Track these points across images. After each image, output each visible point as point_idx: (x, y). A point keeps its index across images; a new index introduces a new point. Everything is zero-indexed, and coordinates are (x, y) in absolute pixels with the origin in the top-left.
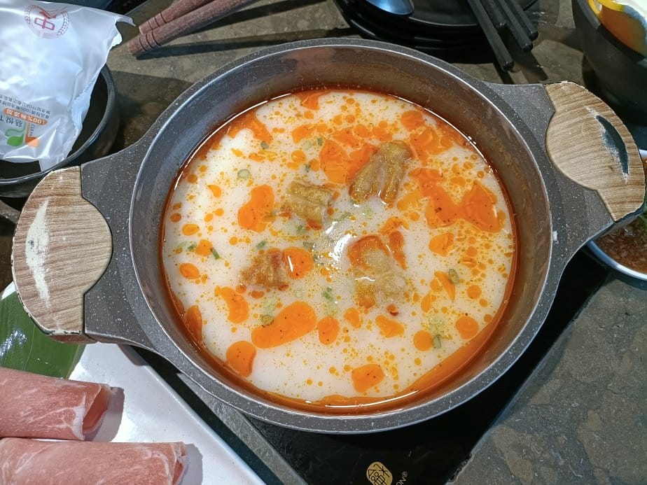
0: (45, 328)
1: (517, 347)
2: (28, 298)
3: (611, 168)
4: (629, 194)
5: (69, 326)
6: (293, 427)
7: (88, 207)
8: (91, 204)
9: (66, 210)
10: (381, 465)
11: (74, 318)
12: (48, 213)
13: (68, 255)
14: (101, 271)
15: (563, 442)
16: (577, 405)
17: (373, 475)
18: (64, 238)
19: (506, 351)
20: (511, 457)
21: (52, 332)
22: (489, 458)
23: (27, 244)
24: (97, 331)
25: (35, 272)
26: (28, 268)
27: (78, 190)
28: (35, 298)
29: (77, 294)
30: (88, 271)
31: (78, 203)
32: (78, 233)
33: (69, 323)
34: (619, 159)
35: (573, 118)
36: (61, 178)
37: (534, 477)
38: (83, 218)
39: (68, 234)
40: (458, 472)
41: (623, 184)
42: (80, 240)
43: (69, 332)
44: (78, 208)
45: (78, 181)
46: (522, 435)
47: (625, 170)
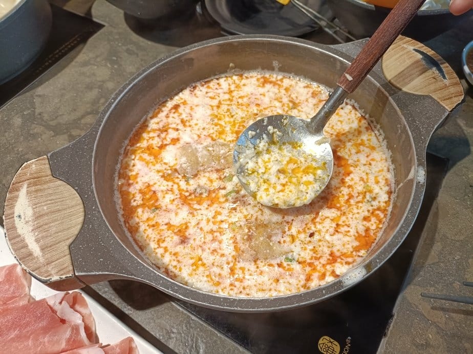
0: (43, 278)
1: (412, 210)
2: (24, 258)
3: (435, 78)
4: (452, 92)
5: (62, 272)
6: (262, 309)
7: (60, 182)
8: (61, 180)
9: (42, 188)
10: (328, 338)
11: (65, 266)
12: (28, 192)
13: (51, 219)
14: (79, 227)
15: (458, 287)
16: (459, 257)
17: (324, 347)
18: (45, 208)
19: (405, 215)
20: (425, 307)
21: (49, 280)
22: (408, 312)
23: (15, 218)
24: (85, 271)
25: (26, 237)
26: (20, 236)
27: (49, 172)
28: (30, 257)
29: (64, 247)
30: (69, 229)
31: (50, 181)
32: (56, 202)
33: (62, 270)
34: (438, 72)
35: (398, 54)
36: (34, 166)
37: (447, 318)
38: (57, 191)
39: (48, 204)
40: (388, 329)
41: (446, 87)
42: (58, 207)
43: (64, 277)
44: (51, 185)
45: (48, 166)
46: (427, 289)
47: (444, 77)
